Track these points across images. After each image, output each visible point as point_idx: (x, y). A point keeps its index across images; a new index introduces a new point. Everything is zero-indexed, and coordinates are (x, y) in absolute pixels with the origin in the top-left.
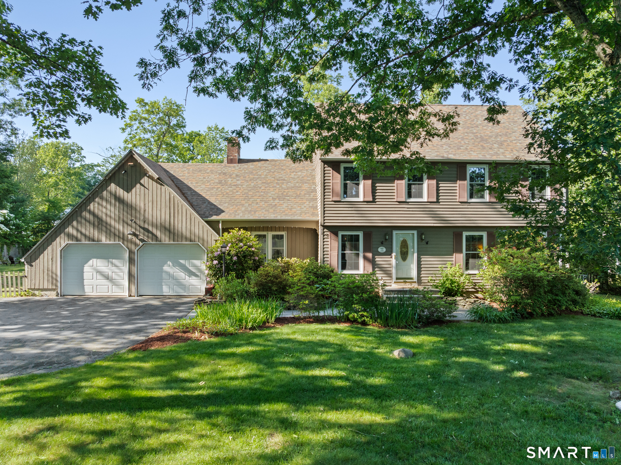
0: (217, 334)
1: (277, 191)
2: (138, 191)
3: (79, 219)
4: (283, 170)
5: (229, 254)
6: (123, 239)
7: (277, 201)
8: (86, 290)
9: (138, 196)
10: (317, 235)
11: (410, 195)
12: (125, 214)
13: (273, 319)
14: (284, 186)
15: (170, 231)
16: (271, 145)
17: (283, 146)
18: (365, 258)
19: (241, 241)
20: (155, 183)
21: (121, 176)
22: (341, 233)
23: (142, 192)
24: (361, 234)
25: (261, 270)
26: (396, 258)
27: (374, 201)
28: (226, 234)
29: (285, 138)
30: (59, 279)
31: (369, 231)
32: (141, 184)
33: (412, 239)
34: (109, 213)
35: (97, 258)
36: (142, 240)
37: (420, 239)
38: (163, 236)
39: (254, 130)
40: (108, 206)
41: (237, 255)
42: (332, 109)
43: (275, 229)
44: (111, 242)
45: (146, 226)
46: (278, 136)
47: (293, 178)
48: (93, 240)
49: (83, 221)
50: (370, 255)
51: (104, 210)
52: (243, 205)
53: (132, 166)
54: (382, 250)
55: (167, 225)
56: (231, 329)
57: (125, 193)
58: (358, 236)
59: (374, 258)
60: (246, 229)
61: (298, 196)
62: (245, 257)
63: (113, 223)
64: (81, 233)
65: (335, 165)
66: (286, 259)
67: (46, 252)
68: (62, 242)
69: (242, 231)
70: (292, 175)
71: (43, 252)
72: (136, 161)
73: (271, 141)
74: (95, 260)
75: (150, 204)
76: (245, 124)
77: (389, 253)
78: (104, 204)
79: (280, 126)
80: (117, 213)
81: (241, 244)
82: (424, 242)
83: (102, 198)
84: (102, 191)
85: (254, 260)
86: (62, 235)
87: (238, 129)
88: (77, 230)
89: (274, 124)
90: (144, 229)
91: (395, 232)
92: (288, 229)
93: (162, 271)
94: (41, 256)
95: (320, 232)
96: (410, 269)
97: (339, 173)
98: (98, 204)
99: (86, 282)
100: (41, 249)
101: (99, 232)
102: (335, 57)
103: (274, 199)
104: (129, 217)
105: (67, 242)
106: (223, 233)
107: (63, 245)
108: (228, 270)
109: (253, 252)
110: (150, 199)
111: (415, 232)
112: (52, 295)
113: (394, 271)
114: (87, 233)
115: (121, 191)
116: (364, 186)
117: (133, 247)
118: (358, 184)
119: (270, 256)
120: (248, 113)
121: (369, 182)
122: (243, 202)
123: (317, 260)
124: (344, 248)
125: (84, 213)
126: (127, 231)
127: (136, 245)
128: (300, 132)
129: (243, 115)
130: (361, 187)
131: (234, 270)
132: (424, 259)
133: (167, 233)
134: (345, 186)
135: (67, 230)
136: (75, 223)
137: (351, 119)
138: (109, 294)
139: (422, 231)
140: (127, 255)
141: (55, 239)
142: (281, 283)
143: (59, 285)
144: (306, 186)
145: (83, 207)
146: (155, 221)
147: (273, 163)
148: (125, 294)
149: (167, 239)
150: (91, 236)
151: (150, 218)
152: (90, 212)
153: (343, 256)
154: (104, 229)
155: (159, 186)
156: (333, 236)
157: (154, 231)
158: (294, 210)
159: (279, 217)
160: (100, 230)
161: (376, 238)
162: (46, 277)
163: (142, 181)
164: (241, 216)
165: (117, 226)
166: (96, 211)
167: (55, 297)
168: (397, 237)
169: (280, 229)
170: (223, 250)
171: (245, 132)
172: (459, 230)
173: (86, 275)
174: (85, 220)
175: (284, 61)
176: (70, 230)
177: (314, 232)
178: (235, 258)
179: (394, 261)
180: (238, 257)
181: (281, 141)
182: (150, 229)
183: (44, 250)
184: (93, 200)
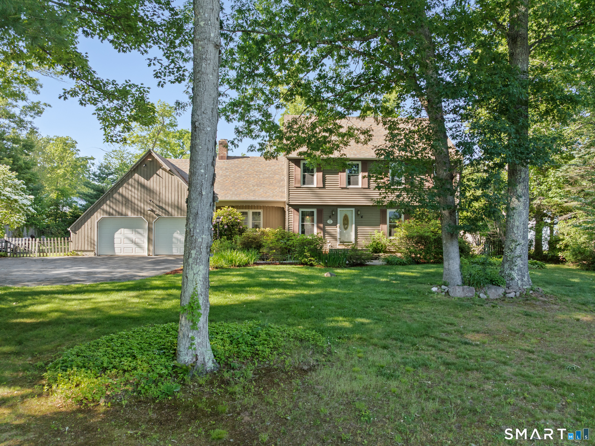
0: (217, 268)
1: (256, 180)
2: (155, 179)
3: (111, 199)
4: (261, 165)
5: (221, 224)
6: (144, 214)
7: (256, 187)
8: (116, 251)
9: (155, 183)
10: (285, 212)
11: (349, 183)
12: (145, 195)
13: (252, 262)
14: (261, 177)
15: (178, 208)
16: (251, 149)
17: (259, 150)
18: (318, 227)
19: (230, 215)
20: (167, 174)
21: (142, 168)
22: (301, 210)
23: (158, 180)
24: (315, 210)
25: (244, 234)
26: (340, 228)
27: (324, 187)
28: (219, 210)
29: (260, 144)
30: (96, 244)
31: (321, 209)
32: (157, 175)
33: (352, 214)
34: (133, 194)
35: (125, 228)
36: (158, 215)
37: (357, 214)
38: (173, 211)
39: (241, 140)
40: (133, 190)
41: (227, 224)
42: (290, 127)
43: (255, 207)
44: (135, 216)
45: (161, 205)
46: (256, 143)
47: (268, 171)
48: (122, 215)
49: (114, 201)
50: (322, 225)
51: (130, 193)
52: (231, 190)
53: (150, 161)
54: (330, 222)
55: (176, 203)
56: (225, 266)
57: (146, 181)
58: (313, 212)
59: (324, 227)
60: (232, 207)
61: (271, 184)
62: (233, 226)
63: (136, 202)
64: (113, 209)
65: (296, 162)
66: (262, 229)
67: (86, 224)
68: (99, 215)
69: (231, 208)
70: (267, 169)
71: (84, 224)
72: (154, 157)
73: (252, 146)
74: (122, 229)
75: (164, 189)
76: (235, 136)
77: (335, 224)
78: (130, 188)
79: (257, 136)
80: (139, 194)
81: (230, 217)
82: (360, 217)
83: (128, 184)
84: (129, 179)
85: (239, 229)
86: (99, 210)
87: (232, 140)
88: (110, 207)
89: (254, 135)
90: (159, 206)
91: (339, 209)
92: (263, 208)
93: (172, 237)
94: (83, 227)
95: (286, 209)
96: (350, 235)
97: (299, 167)
98: (126, 188)
99: (116, 245)
100: (83, 221)
101: (126, 209)
102: (292, 95)
103: (254, 186)
104: (148, 197)
105: (102, 216)
106: (217, 209)
107: (99, 218)
108: (221, 235)
109: (239, 223)
110: (164, 185)
111: (353, 209)
112: (91, 255)
113: (338, 236)
114: (117, 209)
115: (143, 179)
116: (317, 176)
117: (151, 220)
118: (313, 175)
119: (250, 226)
120: (237, 129)
121: (321, 174)
122: (231, 188)
123: (284, 228)
124: (303, 220)
125: (115, 196)
126: (147, 208)
127: (153, 218)
128: (270, 141)
129: (234, 130)
130: (315, 177)
131: (225, 235)
132: (359, 228)
133: (176, 209)
134: (304, 177)
135: (102, 207)
136: (108, 202)
137: (303, 133)
138: (133, 254)
139: (358, 208)
140: (147, 226)
141: (93, 214)
142: (258, 242)
143: (96, 247)
144: (277, 177)
145: (114, 191)
146: (167, 200)
147: (253, 159)
148: (146, 254)
149: (176, 214)
150: (120, 211)
151: (164, 198)
152: (119, 194)
153: (303, 226)
154: (130, 206)
155: (170, 176)
156: (296, 212)
157: (167, 208)
158: (268, 194)
159: (257, 199)
160: (127, 207)
161: (326, 213)
162: (86, 242)
163: (158, 172)
164: (229, 198)
165: (139, 204)
166: (124, 193)
167: (93, 256)
168: (341, 213)
169: (258, 207)
170: (218, 220)
171: (236, 142)
172: (384, 208)
173: (116, 241)
174: (116, 199)
175: (260, 94)
176: (105, 207)
177: (283, 209)
178: (226, 227)
179: (338, 230)
180: (228, 226)
181: (258, 147)
182: (164, 206)
183: (85, 222)
184: (122, 186)
